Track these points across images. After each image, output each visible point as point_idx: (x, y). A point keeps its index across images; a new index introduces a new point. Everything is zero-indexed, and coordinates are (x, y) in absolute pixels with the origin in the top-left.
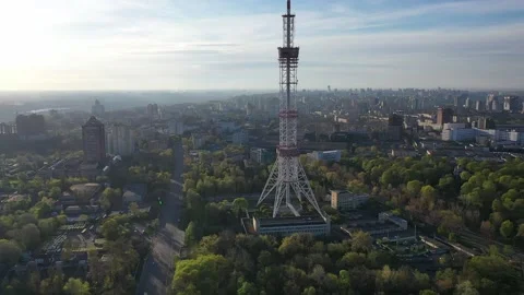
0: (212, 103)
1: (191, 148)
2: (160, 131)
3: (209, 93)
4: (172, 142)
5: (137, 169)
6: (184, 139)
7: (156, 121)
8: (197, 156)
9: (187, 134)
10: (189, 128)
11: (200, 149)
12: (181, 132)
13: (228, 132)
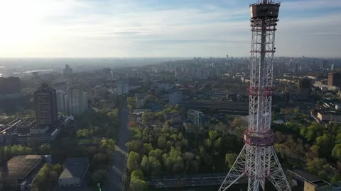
0: (149, 67)
1: (134, 108)
2: (110, 90)
3: (146, 59)
4: (119, 102)
5: (84, 132)
6: (129, 99)
7: (108, 82)
8: (140, 116)
9: (132, 93)
10: (133, 88)
11: (142, 108)
12: (126, 91)
13: (164, 92)
